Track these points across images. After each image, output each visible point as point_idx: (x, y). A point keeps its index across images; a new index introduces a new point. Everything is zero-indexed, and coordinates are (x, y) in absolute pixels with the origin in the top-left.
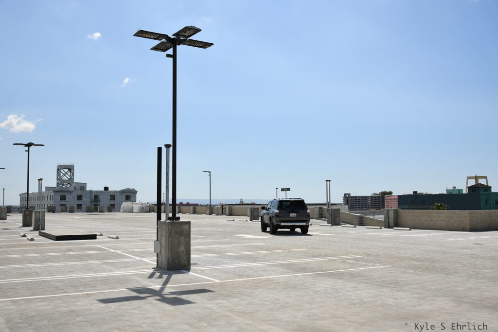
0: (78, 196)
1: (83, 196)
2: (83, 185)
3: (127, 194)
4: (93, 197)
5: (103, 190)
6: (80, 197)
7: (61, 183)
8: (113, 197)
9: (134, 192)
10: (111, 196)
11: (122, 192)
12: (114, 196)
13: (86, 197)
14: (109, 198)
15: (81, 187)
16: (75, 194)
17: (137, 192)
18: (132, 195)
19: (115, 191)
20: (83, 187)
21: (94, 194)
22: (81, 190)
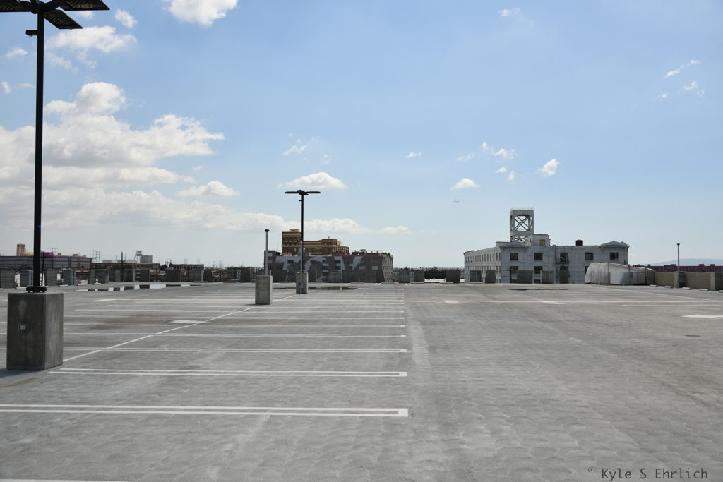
3: (613, 251)
5: (575, 244)
7: (515, 236)
8: (590, 256)
9: (624, 248)
10: (587, 254)
11: (605, 247)
12: (593, 254)
14: (583, 256)
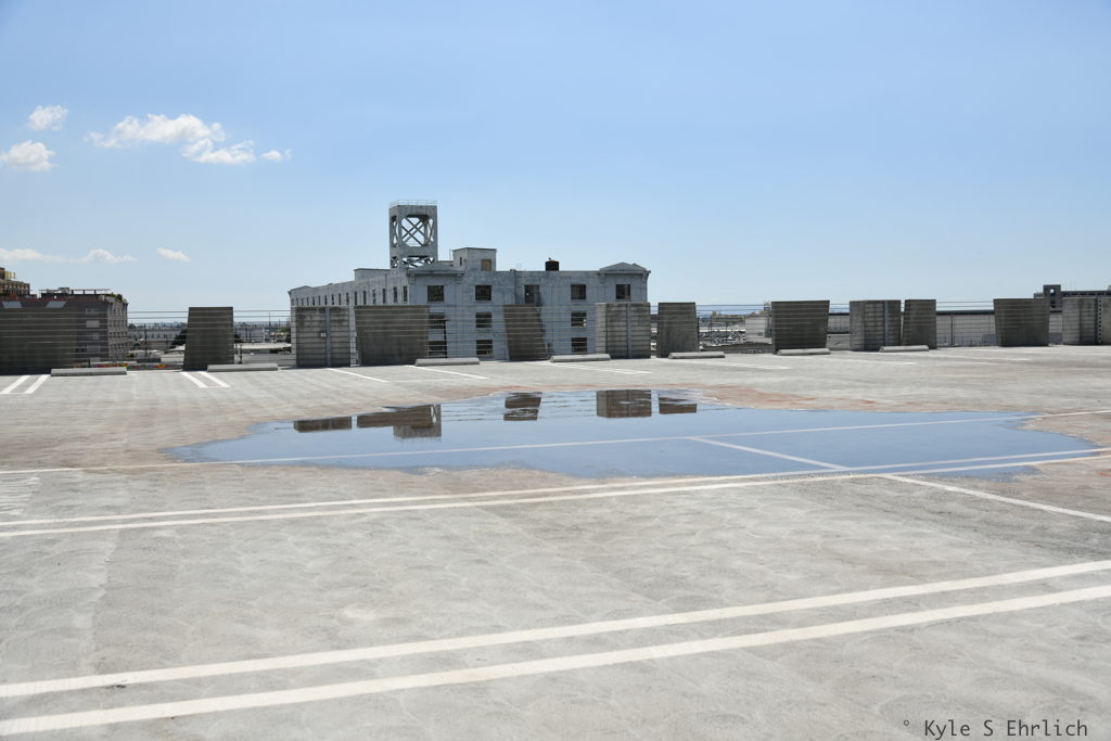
0: (478, 287)
1: (493, 288)
2: (487, 256)
3: (620, 282)
4: (522, 291)
6: (483, 293)
8: (579, 291)
9: (642, 275)
10: (572, 286)
11: (607, 274)
12: (584, 286)
13: (503, 293)
14: (568, 292)
15: (483, 261)
16: (470, 283)
17: (648, 273)
18: (635, 284)
19: (587, 273)
20: (490, 261)
21: (524, 282)
22: (482, 269)
